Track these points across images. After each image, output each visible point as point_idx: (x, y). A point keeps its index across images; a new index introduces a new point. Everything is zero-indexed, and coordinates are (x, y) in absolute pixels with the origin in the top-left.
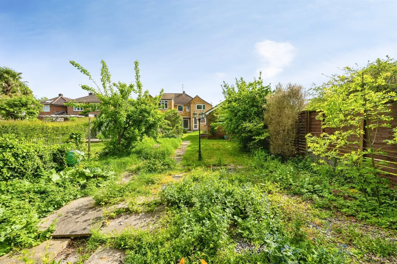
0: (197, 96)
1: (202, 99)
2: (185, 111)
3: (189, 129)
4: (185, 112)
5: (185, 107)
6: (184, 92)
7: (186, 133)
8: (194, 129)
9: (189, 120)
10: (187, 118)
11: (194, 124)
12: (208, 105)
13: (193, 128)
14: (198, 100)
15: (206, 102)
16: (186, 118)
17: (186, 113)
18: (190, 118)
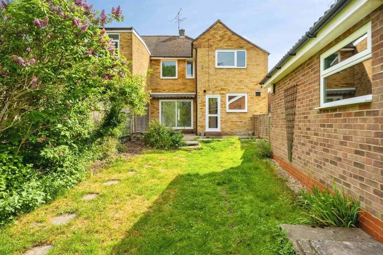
0: (219, 22)
1: (234, 34)
2: (182, 76)
3: (192, 128)
4: (180, 81)
5: (182, 65)
6: (182, 32)
7: (176, 148)
8: (208, 130)
9: (192, 101)
10: (188, 98)
11: (207, 115)
12: (253, 52)
13: (203, 127)
14: (222, 37)
15: (249, 43)
16: (185, 98)
17: (185, 84)
18: (195, 99)
